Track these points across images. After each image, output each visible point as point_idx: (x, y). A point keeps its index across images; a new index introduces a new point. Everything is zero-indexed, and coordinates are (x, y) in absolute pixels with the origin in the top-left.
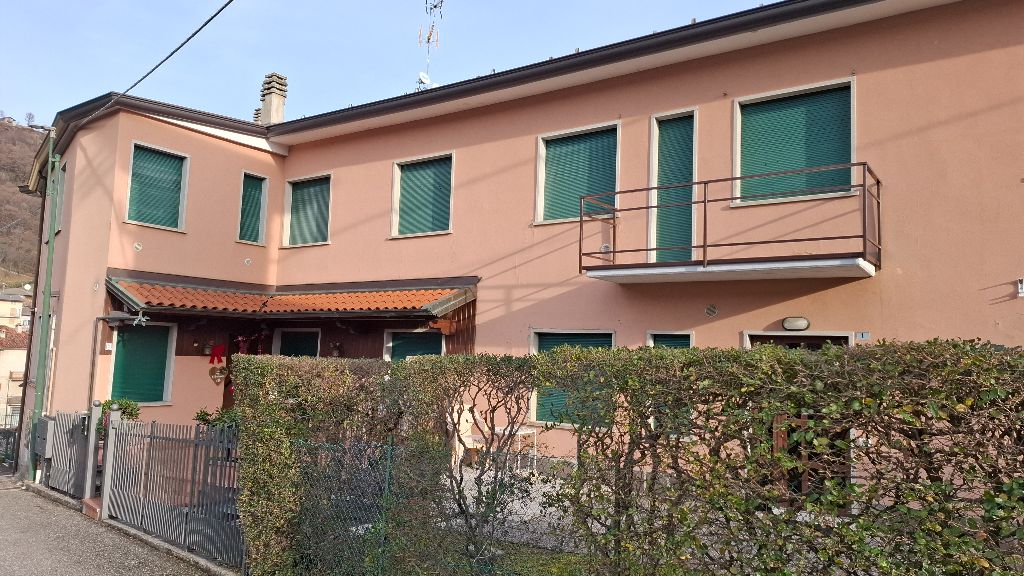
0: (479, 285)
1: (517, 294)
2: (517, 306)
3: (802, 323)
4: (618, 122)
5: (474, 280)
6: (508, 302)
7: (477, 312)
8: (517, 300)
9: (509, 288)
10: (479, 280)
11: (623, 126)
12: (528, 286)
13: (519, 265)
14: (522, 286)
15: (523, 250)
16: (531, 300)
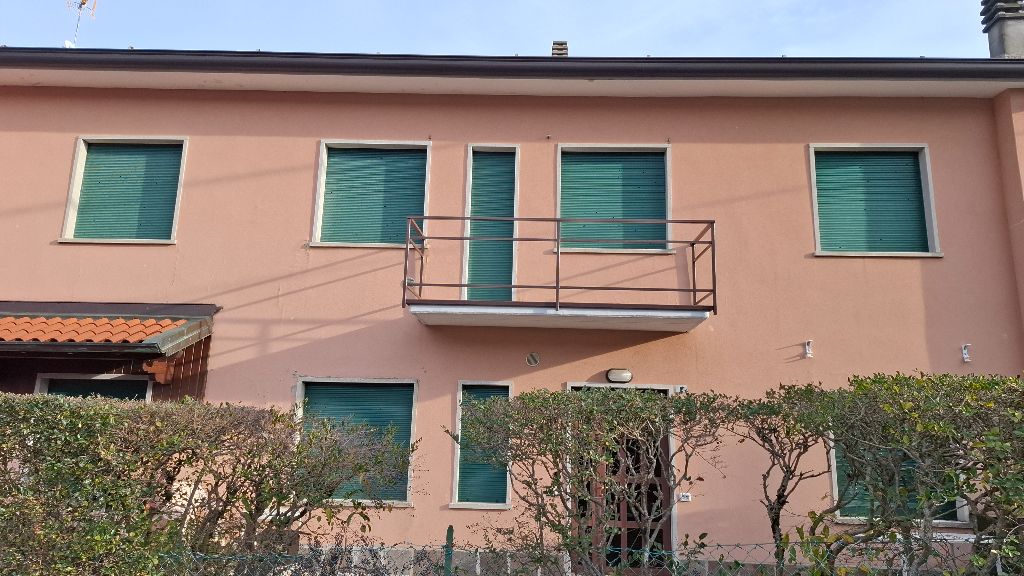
0: (217, 317)
1: (278, 331)
2: (276, 348)
3: (627, 375)
4: (429, 144)
5: (215, 309)
6: (263, 340)
7: (211, 353)
8: (277, 339)
9: (266, 323)
10: (218, 310)
11: (434, 148)
12: (295, 322)
13: (283, 295)
14: (289, 322)
15: (291, 275)
16: (301, 340)
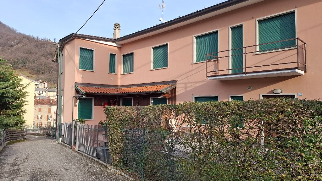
0: (177, 83)
1: (188, 85)
2: (188, 89)
3: (280, 91)
4: (218, 29)
5: (176, 82)
6: (186, 88)
7: (177, 91)
8: (189, 87)
9: (186, 84)
10: (177, 81)
11: (220, 30)
12: (192, 83)
13: (189, 76)
14: (190, 83)
15: (190, 71)
16: (193, 87)
